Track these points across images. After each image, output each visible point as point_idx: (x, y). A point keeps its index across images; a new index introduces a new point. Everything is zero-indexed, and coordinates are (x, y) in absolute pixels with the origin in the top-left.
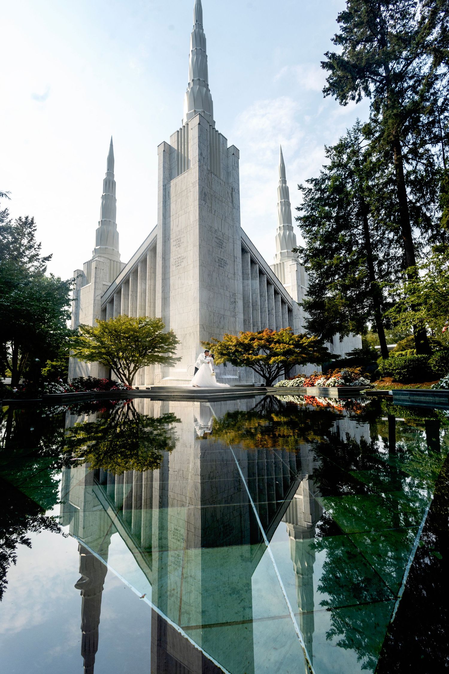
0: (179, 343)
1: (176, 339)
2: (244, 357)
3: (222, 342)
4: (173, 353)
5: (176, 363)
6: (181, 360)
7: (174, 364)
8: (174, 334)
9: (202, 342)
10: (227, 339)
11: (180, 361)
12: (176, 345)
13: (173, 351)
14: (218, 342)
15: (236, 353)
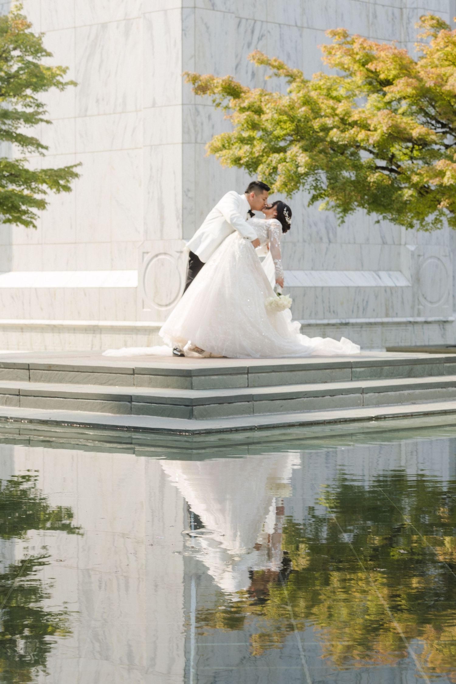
0: (61, 86)
1: (44, 62)
2: (441, 174)
3: (315, 80)
4: (24, 141)
5: (41, 205)
6: (73, 183)
7: (34, 210)
8: (35, 30)
9: (195, 79)
10: (347, 60)
11: (67, 189)
12: (41, 96)
13: (24, 129)
14: (292, 77)
15: (396, 149)
